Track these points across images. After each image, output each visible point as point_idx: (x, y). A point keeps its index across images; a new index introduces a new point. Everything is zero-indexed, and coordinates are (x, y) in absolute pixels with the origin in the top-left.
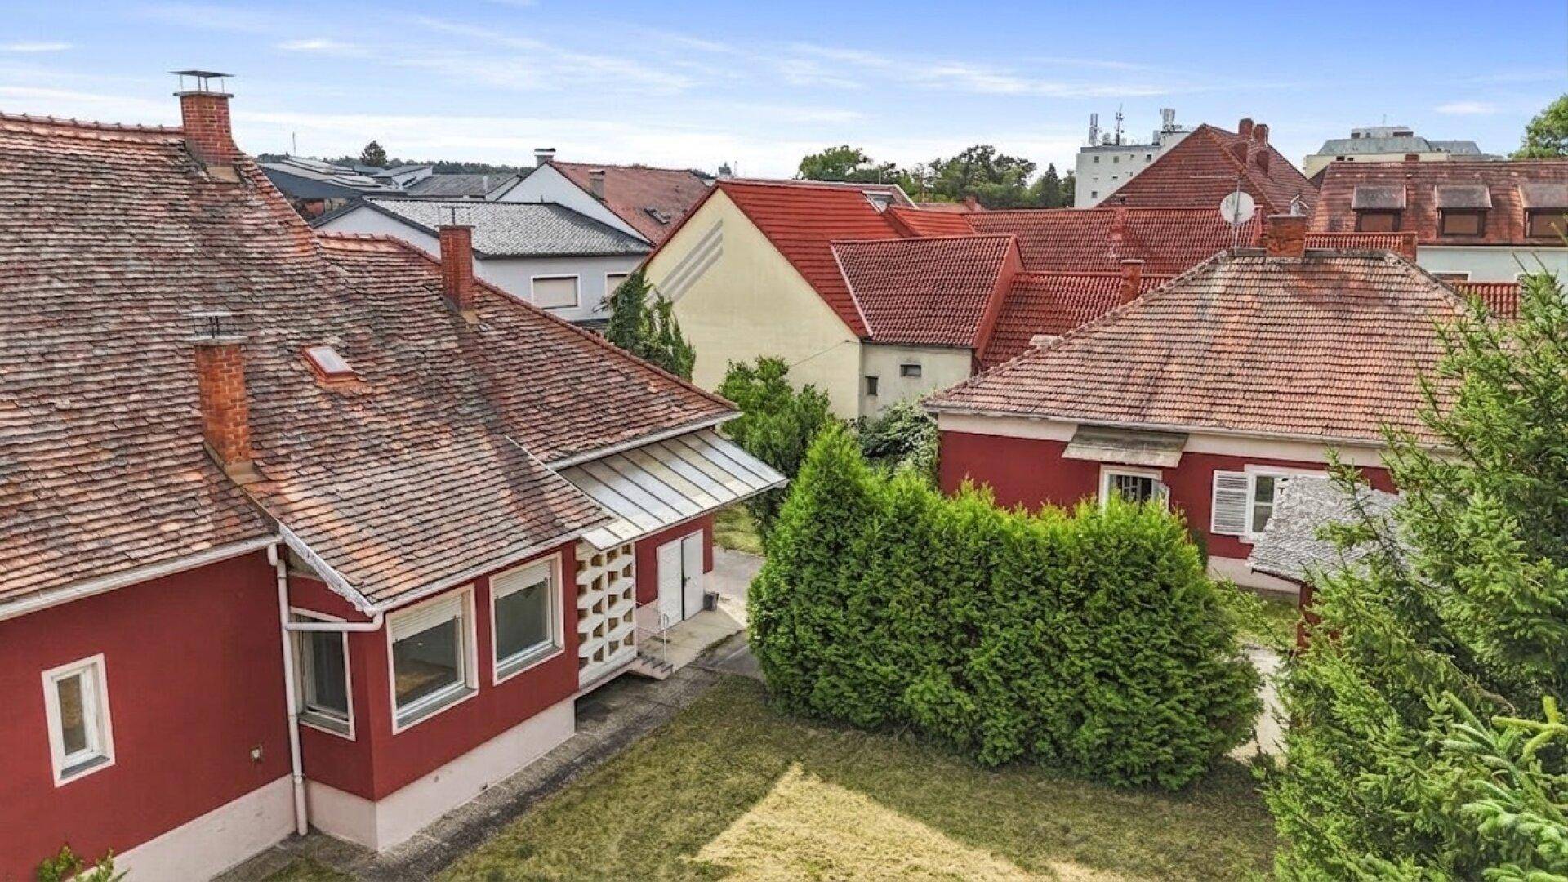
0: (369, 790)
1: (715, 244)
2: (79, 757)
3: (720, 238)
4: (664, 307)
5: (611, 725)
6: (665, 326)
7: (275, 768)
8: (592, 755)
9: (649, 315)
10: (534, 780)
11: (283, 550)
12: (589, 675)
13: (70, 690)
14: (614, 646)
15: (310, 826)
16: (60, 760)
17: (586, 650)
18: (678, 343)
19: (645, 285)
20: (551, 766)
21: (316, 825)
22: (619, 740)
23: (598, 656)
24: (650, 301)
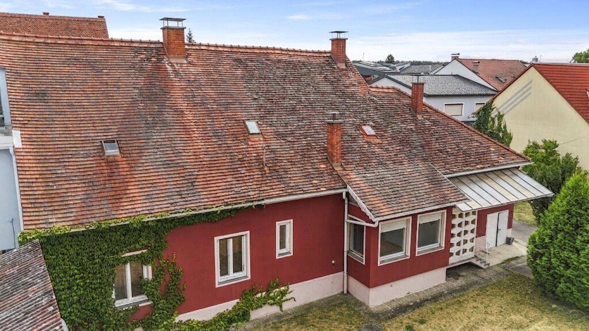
0: (368, 283)
1: (528, 90)
2: (284, 251)
3: (530, 88)
4: (500, 117)
5: (461, 282)
6: (500, 125)
7: (338, 268)
8: (452, 292)
9: (493, 120)
10: (428, 295)
11: (348, 194)
12: (454, 260)
13: (283, 228)
14: (465, 251)
15: (348, 291)
16: (278, 251)
17: (454, 250)
18: (505, 132)
19: (493, 107)
20: (435, 291)
21: (349, 291)
22: (463, 289)
23: (458, 253)
24: (494, 114)
